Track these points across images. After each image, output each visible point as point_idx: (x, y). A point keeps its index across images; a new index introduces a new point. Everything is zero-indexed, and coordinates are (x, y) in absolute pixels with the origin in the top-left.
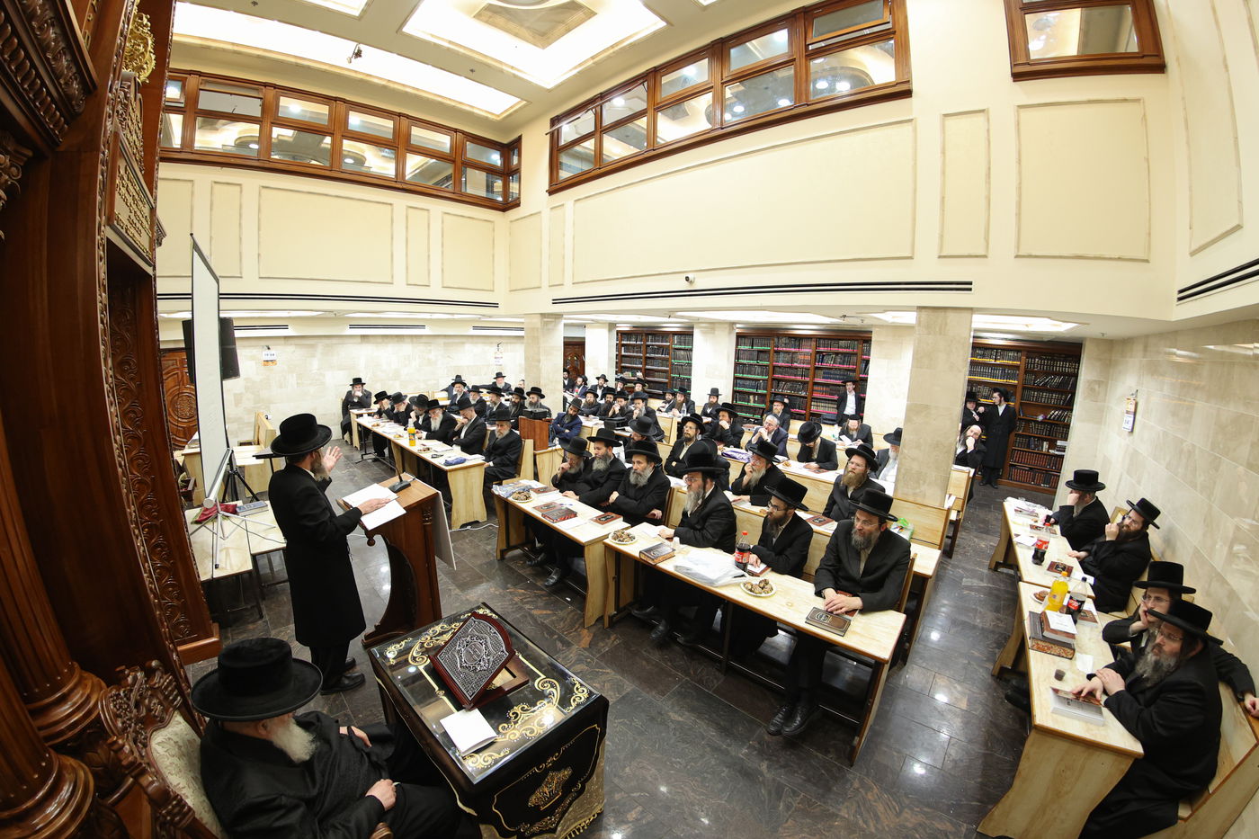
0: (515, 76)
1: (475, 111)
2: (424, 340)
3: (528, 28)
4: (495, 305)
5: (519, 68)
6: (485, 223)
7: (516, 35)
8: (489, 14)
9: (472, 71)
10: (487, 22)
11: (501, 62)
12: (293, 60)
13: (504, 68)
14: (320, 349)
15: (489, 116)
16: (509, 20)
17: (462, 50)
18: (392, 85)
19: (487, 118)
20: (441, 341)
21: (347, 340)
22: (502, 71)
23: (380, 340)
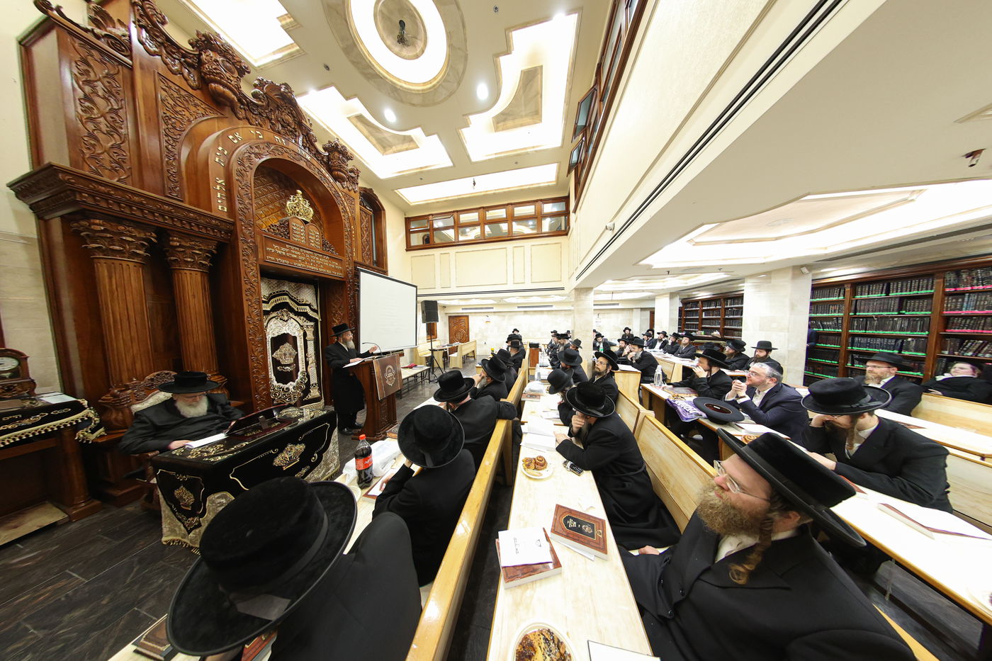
0: (536, 151)
1: (541, 185)
2: (554, 313)
3: (526, 116)
4: (563, 289)
5: (538, 144)
6: (556, 245)
7: (522, 125)
8: (502, 124)
9: (516, 163)
10: (503, 130)
11: (525, 149)
12: (456, 198)
13: (529, 150)
14: (507, 317)
15: (550, 184)
16: (513, 119)
17: (503, 155)
18: (497, 191)
19: (549, 186)
20: (563, 313)
21: (518, 313)
22: (527, 153)
23: (532, 313)
